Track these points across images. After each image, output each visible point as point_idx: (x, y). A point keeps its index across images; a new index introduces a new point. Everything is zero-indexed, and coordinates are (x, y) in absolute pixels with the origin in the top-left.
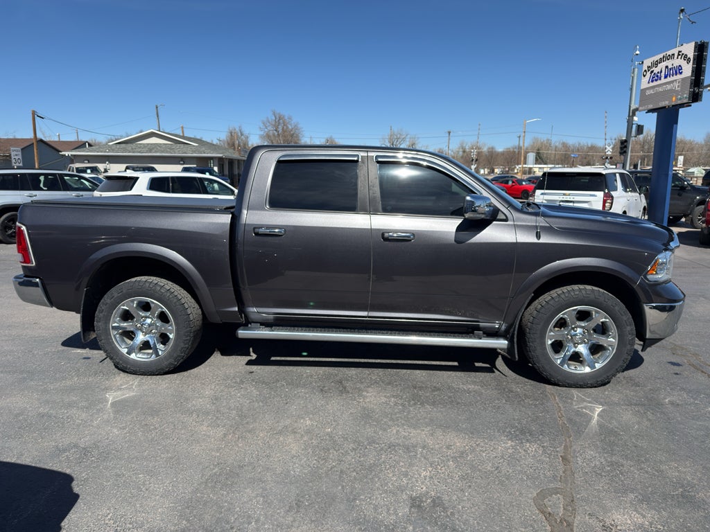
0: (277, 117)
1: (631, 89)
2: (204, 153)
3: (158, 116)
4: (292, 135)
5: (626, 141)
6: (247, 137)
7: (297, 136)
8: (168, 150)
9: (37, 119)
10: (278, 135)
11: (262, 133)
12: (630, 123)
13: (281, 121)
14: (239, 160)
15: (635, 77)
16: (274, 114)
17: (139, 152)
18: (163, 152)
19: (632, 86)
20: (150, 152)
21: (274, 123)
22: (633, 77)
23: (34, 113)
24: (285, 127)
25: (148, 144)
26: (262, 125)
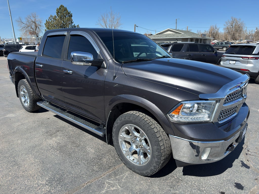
0: (233, 20)
2: (185, 36)
3: (176, 23)
4: (239, 27)
6: (218, 29)
7: (242, 27)
8: (173, 36)
9: (136, 27)
10: (232, 27)
11: (225, 27)
13: (235, 21)
14: (201, 39)
16: (232, 18)
17: (162, 37)
18: (170, 37)
20: (166, 37)
21: (231, 22)
23: (135, 25)
24: (236, 24)
25: (167, 34)
26: (225, 24)
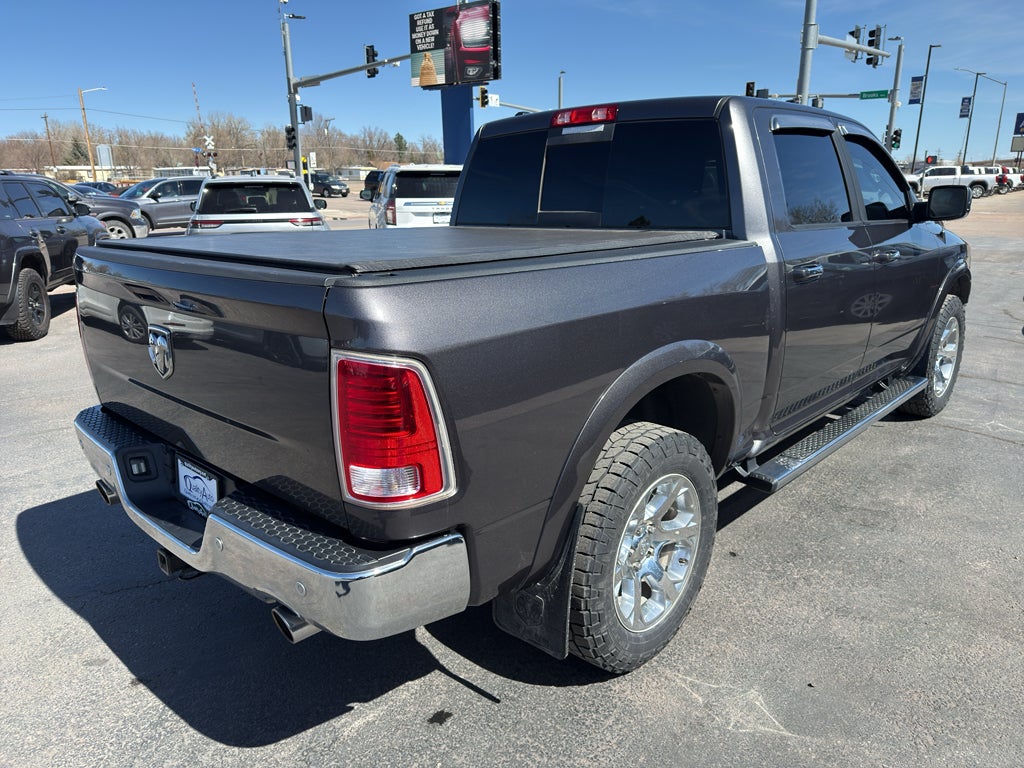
1: (285, 53)
5: (293, 130)
12: (292, 102)
15: (288, 37)
19: (285, 48)
22: (284, 37)
